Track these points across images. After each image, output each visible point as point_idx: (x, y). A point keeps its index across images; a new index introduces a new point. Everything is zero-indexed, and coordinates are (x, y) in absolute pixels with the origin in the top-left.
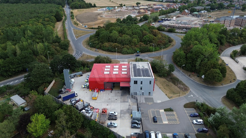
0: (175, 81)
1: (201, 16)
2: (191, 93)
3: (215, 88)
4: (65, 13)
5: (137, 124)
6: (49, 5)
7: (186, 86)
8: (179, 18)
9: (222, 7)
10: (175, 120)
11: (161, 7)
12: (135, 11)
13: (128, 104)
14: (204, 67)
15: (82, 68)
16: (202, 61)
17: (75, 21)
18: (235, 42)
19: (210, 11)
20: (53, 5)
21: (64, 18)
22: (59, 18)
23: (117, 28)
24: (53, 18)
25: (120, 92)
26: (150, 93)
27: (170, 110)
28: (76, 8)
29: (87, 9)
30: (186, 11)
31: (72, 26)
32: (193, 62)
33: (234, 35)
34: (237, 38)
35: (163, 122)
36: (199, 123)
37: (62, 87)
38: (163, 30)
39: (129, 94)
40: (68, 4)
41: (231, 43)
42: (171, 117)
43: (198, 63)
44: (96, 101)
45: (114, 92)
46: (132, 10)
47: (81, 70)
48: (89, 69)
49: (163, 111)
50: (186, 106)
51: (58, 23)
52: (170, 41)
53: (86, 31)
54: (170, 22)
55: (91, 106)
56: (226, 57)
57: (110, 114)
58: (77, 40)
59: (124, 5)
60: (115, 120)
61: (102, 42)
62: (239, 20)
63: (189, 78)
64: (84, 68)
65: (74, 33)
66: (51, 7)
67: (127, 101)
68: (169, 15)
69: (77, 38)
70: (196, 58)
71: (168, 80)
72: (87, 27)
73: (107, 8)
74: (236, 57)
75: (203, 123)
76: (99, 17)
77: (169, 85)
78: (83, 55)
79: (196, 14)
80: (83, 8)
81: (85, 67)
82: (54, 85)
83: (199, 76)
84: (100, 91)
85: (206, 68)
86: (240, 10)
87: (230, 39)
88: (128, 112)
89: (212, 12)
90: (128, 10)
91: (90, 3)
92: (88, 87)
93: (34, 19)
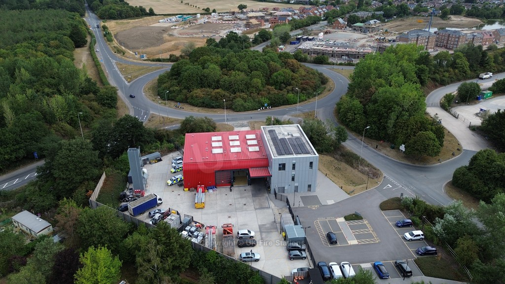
0: (351, 159)
1: (370, 30)
2: (386, 181)
4: (90, 29)
5: (300, 250)
6: (52, 11)
7: (375, 169)
8: (328, 36)
9: (404, 13)
10: (370, 236)
11: (290, 13)
12: (238, 22)
13: (270, 211)
15: (158, 144)
16: (398, 118)
17: (116, 45)
18: (444, 78)
19: (384, 20)
20: (61, 12)
21: (88, 39)
22: (79, 39)
24: (66, 39)
25: (249, 188)
26: (310, 186)
27: (358, 217)
28: (112, 17)
29: (137, 20)
30: (340, 20)
31: (114, 58)
33: (440, 64)
34: (448, 71)
35: (349, 242)
36: (416, 238)
37: (124, 187)
38: (305, 60)
39: (269, 192)
40: (93, 9)
41: (437, 81)
42: (362, 231)
44: (204, 211)
46: (232, 20)
47: (156, 148)
48: (172, 145)
49: (342, 219)
50: (384, 206)
51: (78, 50)
52: (324, 81)
56: (433, 108)
57: (240, 235)
58: (131, 86)
59: (214, 11)
60: (254, 246)
61: (189, 89)
62: (442, 36)
63: (376, 153)
64: (161, 144)
65: (121, 71)
66: (56, 16)
67: (267, 205)
68: (309, 28)
69: (129, 82)
70: (387, 112)
71: (336, 159)
72: (145, 58)
73: (179, 17)
74: (452, 107)
75: (423, 237)
76: (165, 36)
77: (340, 169)
78: (152, 117)
79: (360, 27)
80: (127, 18)
81: (162, 141)
83: (395, 147)
84: (208, 190)
86: (439, 18)
87: (434, 73)
88: (274, 229)
89: (387, 22)
90: (223, 20)
91: (141, 7)
92: (180, 184)
93: (25, 44)
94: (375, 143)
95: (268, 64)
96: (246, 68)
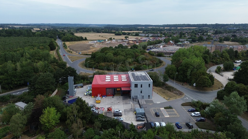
0: (170, 89)
1: (185, 45)
2: (186, 96)
4: (58, 44)
5: (142, 118)
6: (42, 37)
7: (180, 92)
8: (165, 48)
9: (202, 40)
10: (176, 114)
11: (148, 39)
12: (124, 43)
13: (130, 105)
14: (194, 76)
15: (82, 80)
16: (192, 71)
17: (68, 50)
18: (217, 61)
19: (192, 42)
20: (46, 38)
21: (57, 48)
22: (52, 47)
24: (47, 46)
25: (121, 97)
26: (149, 96)
27: (170, 108)
28: (68, 41)
29: (79, 42)
30: (171, 41)
31: (66, 53)
32: (184, 73)
33: (216, 56)
34: (219, 58)
35: (165, 116)
36: (196, 115)
37: (66, 95)
39: (131, 98)
40: (60, 38)
41: (214, 62)
42: (172, 113)
43: (189, 73)
44: (100, 104)
45: (115, 97)
46: (121, 42)
47: (81, 82)
48: (89, 81)
49: (163, 109)
50: (183, 105)
51: (52, 51)
52: (161, 62)
53: (80, 57)
54: (158, 49)
55: (95, 107)
57: (115, 112)
58: (73, 63)
59: (114, 39)
60: (121, 116)
61: (98, 63)
62: (218, 47)
63: (182, 87)
64: (84, 81)
65: (69, 58)
66: (43, 39)
67: (129, 103)
68: (156, 45)
69: (72, 61)
70: (187, 69)
71: (163, 89)
72: (81, 54)
73: (98, 41)
74: (221, 72)
76: (91, 47)
77: (165, 93)
78: (81, 73)
79: (180, 44)
80: (74, 41)
81: (84, 80)
82: (57, 93)
83: (191, 84)
84: (102, 97)
85: (196, 76)
86: (218, 42)
87: (213, 59)
88: (131, 111)
89: (193, 43)
90: (118, 42)
91: (81, 37)
92: (90, 95)
93: (29, 47)
94: (182, 83)
95: (135, 54)
96: (125, 54)
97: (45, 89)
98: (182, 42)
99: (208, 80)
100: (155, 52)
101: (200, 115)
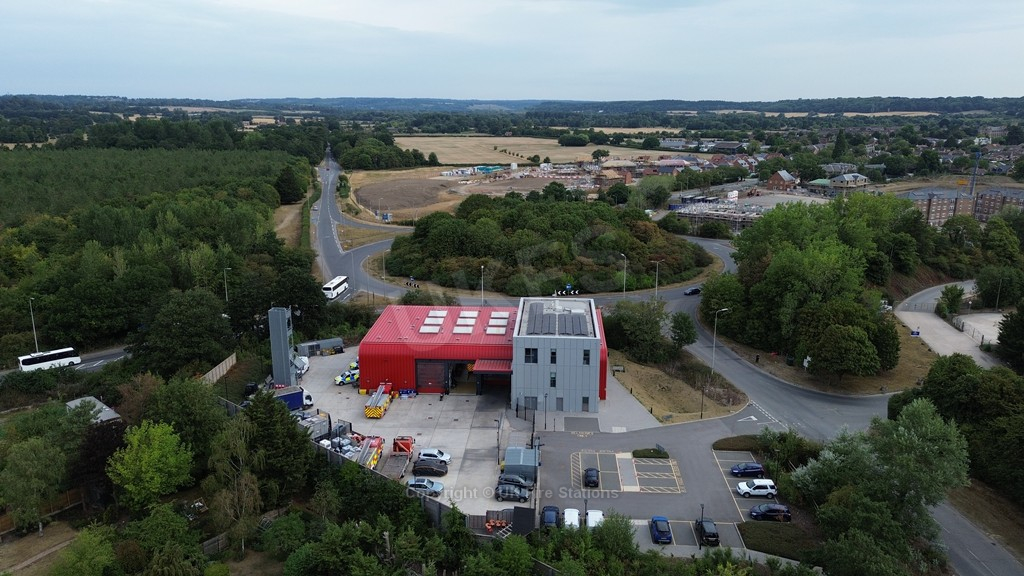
2: (751, 410)
3: (852, 399)
4: (319, 179)
5: (521, 487)
6: (263, 153)
7: (738, 392)
8: (753, 199)
9: (933, 169)
10: (671, 483)
11: (687, 163)
12: (586, 176)
14: (809, 325)
15: (347, 326)
16: (801, 303)
17: (351, 202)
18: (958, 265)
19: (884, 179)
20: (277, 154)
21: (309, 195)
22: (289, 192)
23: (497, 211)
24: (269, 188)
25: (476, 399)
26: (586, 401)
27: (659, 454)
28: (362, 166)
29: (404, 171)
30: (784, 174)
31: (337, 217)
32: (769, 310)
33: (957, 240)
34: (969, 252)
35: (623, 487)
36: (758, 492)
37: (262, 380)
38: (683, 231)
39: (508, 406)
40: (335, 155)
41: (943, 270)
42: (657, 475)
43: (786, 313)
44: (379, 422)
45: (450, 399)
46: (573, 174)
47: (340, 334)
49: (628, 455)
50: (719, 446)
51: (284, 208)
52: (702, 261)
53: (384, 231)
54: (712, 205)
55: (353, 433)
56: (917, 314)
57: (422, 457)
58: (347, 254)
59: (547, 161)
60: (441, 474)
61: (436, 257)
62: (989, 200)
63: (753, 369)
64: (351, 329)
65: (339, 236)
66: (267, 158)
67: (496, 424)
69: (344, 249)
70: (781, 296)
71: (668, 374)
72: (390, 220)
73: (480, 169)
74: (960, 314)
76: (443, 194)
77: (670, 390)
79: (823, 187)
80: (387, 167)
82: (230, 371)
83: (794, 362)
84: (399, 395)
85: (817, 327)
86: (1009, 179)
87: (937, 253)
88: (491, 456)
89: (891, 182)
90: (557, 174)
91: (415, 151)
92: (357, 385)
93: (198, 189)
94: (755, 354)
96: (546, 225)
97: (182, 351)
98: (832, 176)
99: (863, 343)
100: (692, 217)
101: (773, 491)
